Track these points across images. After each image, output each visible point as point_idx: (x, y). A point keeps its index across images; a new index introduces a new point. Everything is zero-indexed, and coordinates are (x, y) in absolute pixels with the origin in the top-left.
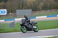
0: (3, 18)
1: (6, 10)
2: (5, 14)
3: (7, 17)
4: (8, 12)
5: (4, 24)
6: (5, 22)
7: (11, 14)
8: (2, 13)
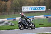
0: (43, 14)
1: (45, 7)
2: (45, 10)
3: (46, 13)
4: (47, 9)
5: (43, 19)
6: (44, 17)
7: (49, 10)
8: (42, 9)
